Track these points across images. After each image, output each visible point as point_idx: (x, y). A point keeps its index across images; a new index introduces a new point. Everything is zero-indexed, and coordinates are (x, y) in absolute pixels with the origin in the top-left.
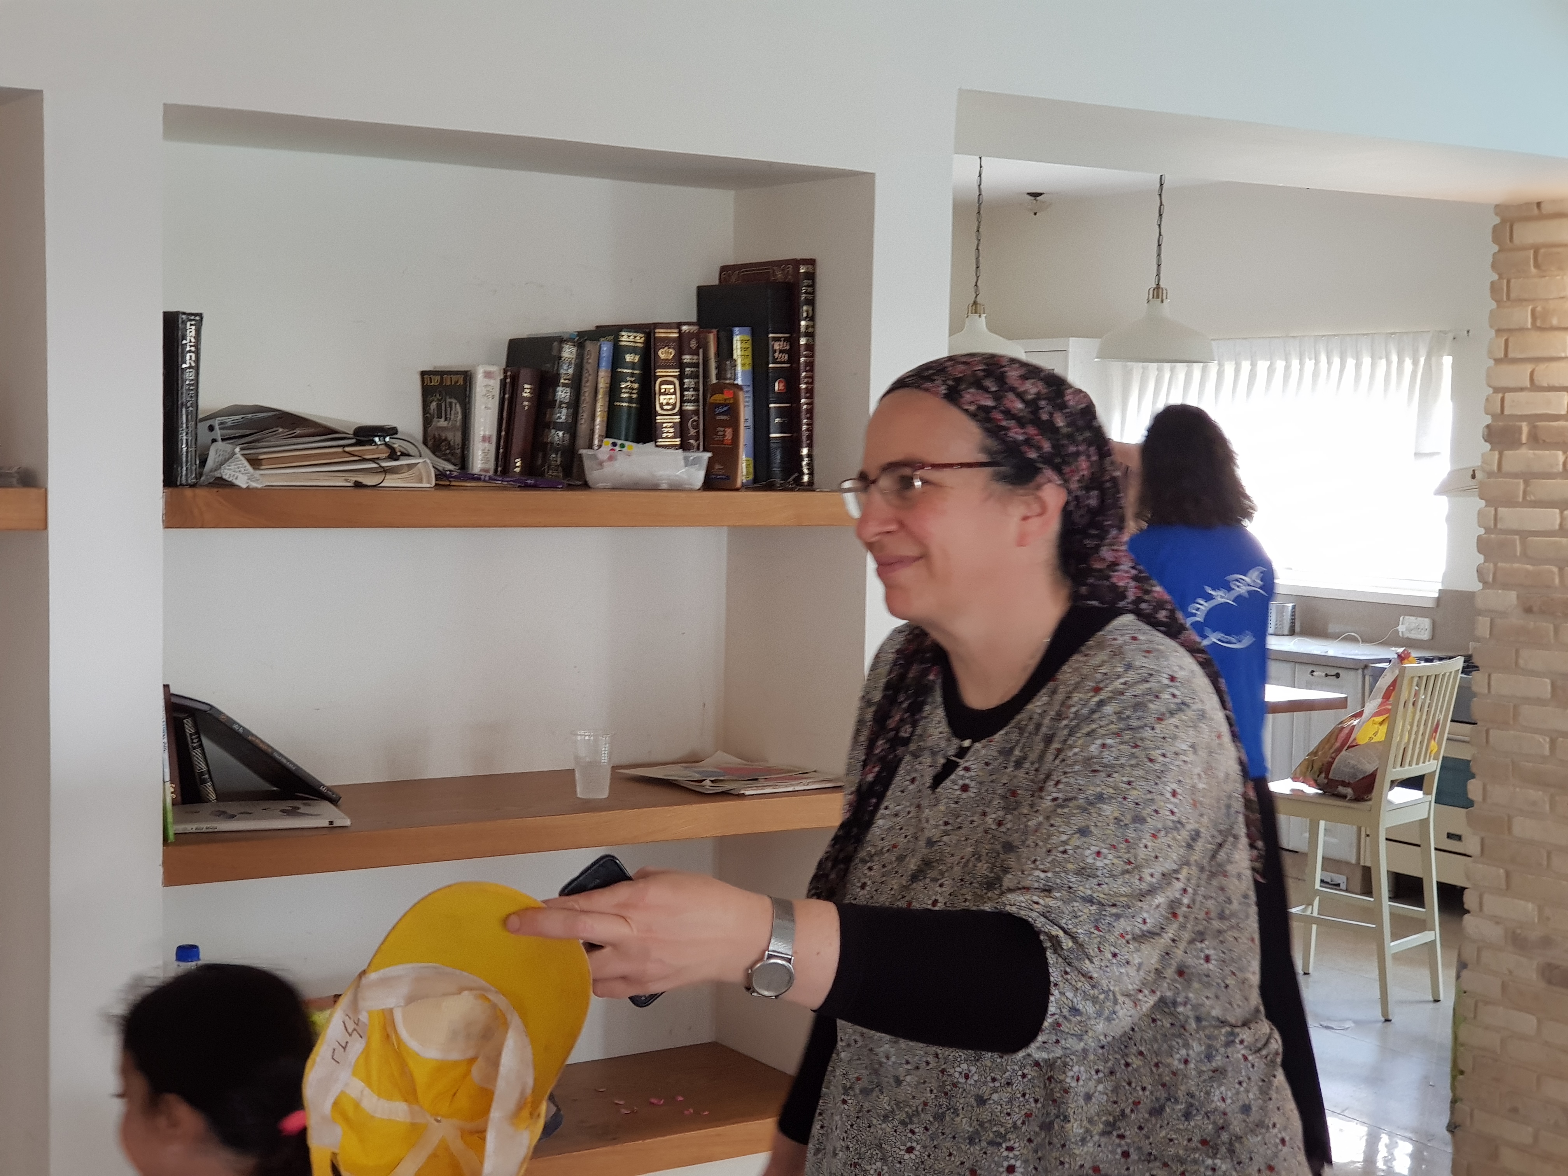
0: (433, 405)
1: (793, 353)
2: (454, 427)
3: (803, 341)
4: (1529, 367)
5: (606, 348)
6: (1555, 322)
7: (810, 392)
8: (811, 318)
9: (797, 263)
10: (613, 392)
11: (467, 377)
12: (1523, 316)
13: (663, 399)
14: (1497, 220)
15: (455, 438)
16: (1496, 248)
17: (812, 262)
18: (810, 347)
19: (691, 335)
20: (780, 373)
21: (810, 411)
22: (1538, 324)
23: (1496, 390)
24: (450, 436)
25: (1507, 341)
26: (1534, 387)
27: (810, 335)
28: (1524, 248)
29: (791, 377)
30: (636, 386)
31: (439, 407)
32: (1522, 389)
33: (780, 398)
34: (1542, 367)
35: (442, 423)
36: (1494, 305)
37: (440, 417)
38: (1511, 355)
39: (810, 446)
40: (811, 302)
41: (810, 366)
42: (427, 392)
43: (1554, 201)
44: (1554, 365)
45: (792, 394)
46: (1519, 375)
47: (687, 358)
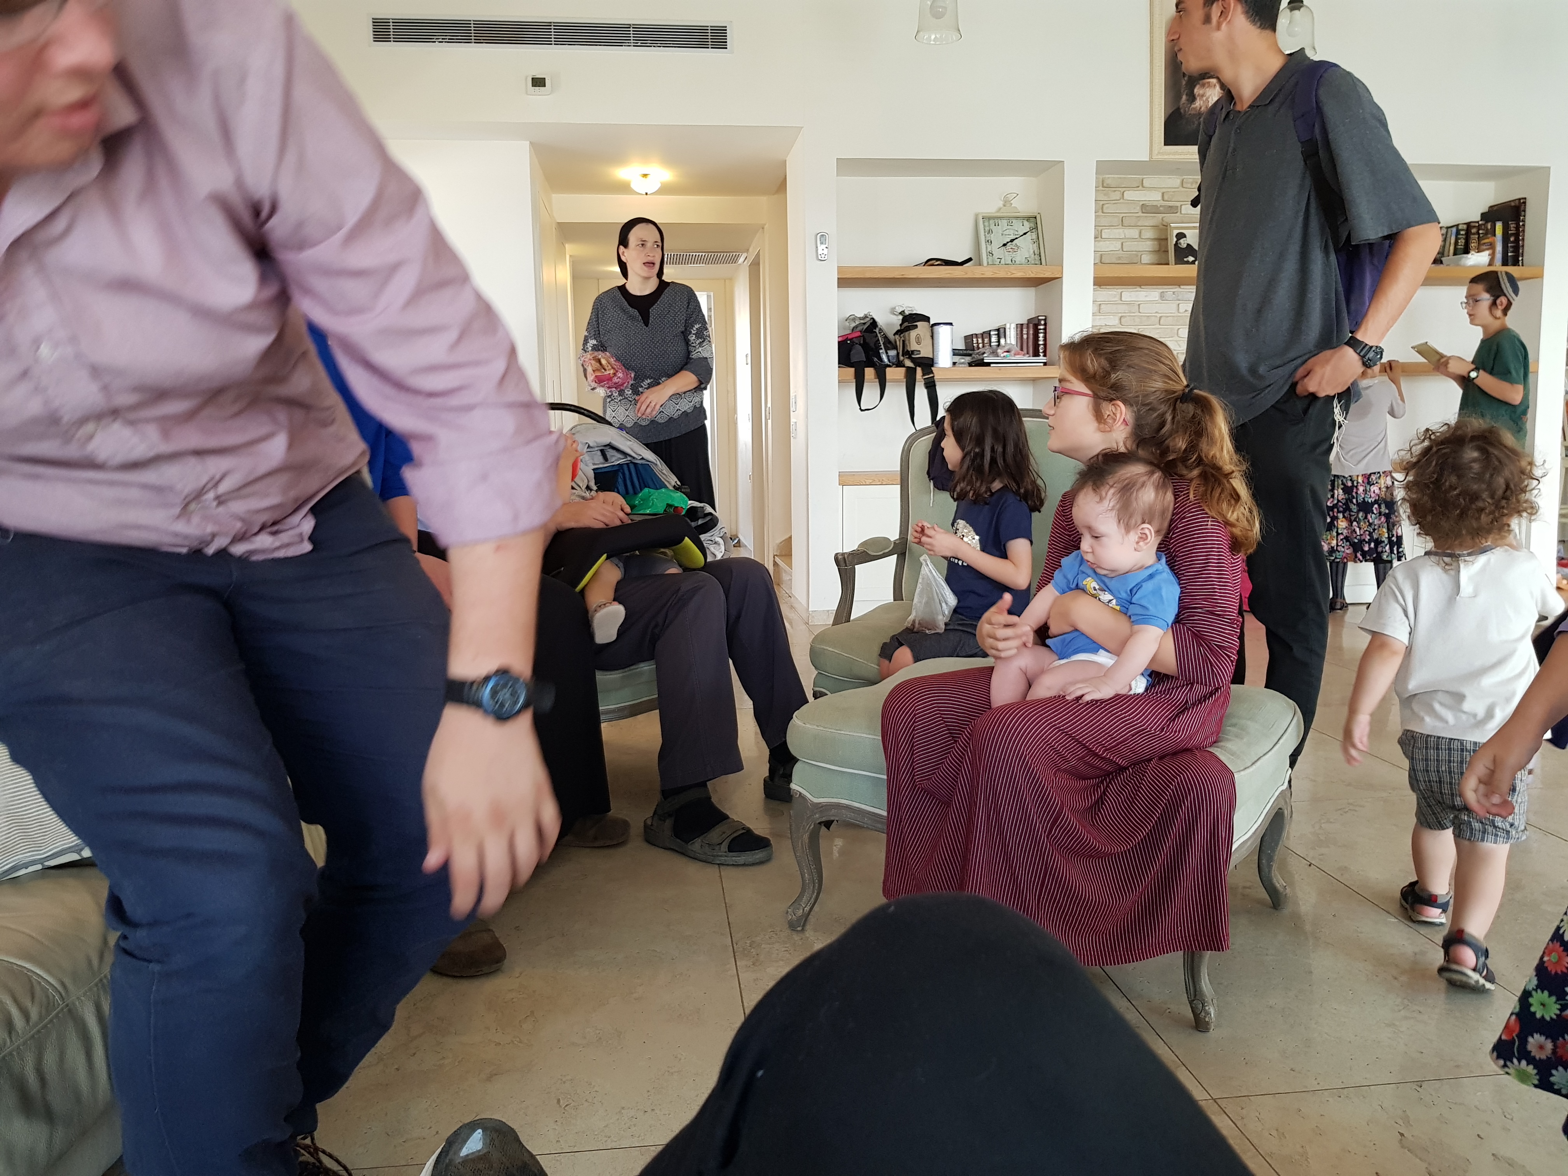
1: (1517, 228)
3: (1521, 224)
5: (1454, 230)
7: (1523, 239)
8: (1524, 216)
9: (1520, 199)
10: (1456, 243)
13: (1472, 245)
17: (1525, 198)
18: (1524, 225)
19: (1482, 224)
20: (1512, 234)
21: (1523, 246)
27: (1523, 221)
29: (1517, 235)
30: (1463, 241)
33: (1512, 242)
39: (1522, 256)
40: (1524, 211)
41: (1523, 231)
45: (1517, 240)
47: (1481, 232)
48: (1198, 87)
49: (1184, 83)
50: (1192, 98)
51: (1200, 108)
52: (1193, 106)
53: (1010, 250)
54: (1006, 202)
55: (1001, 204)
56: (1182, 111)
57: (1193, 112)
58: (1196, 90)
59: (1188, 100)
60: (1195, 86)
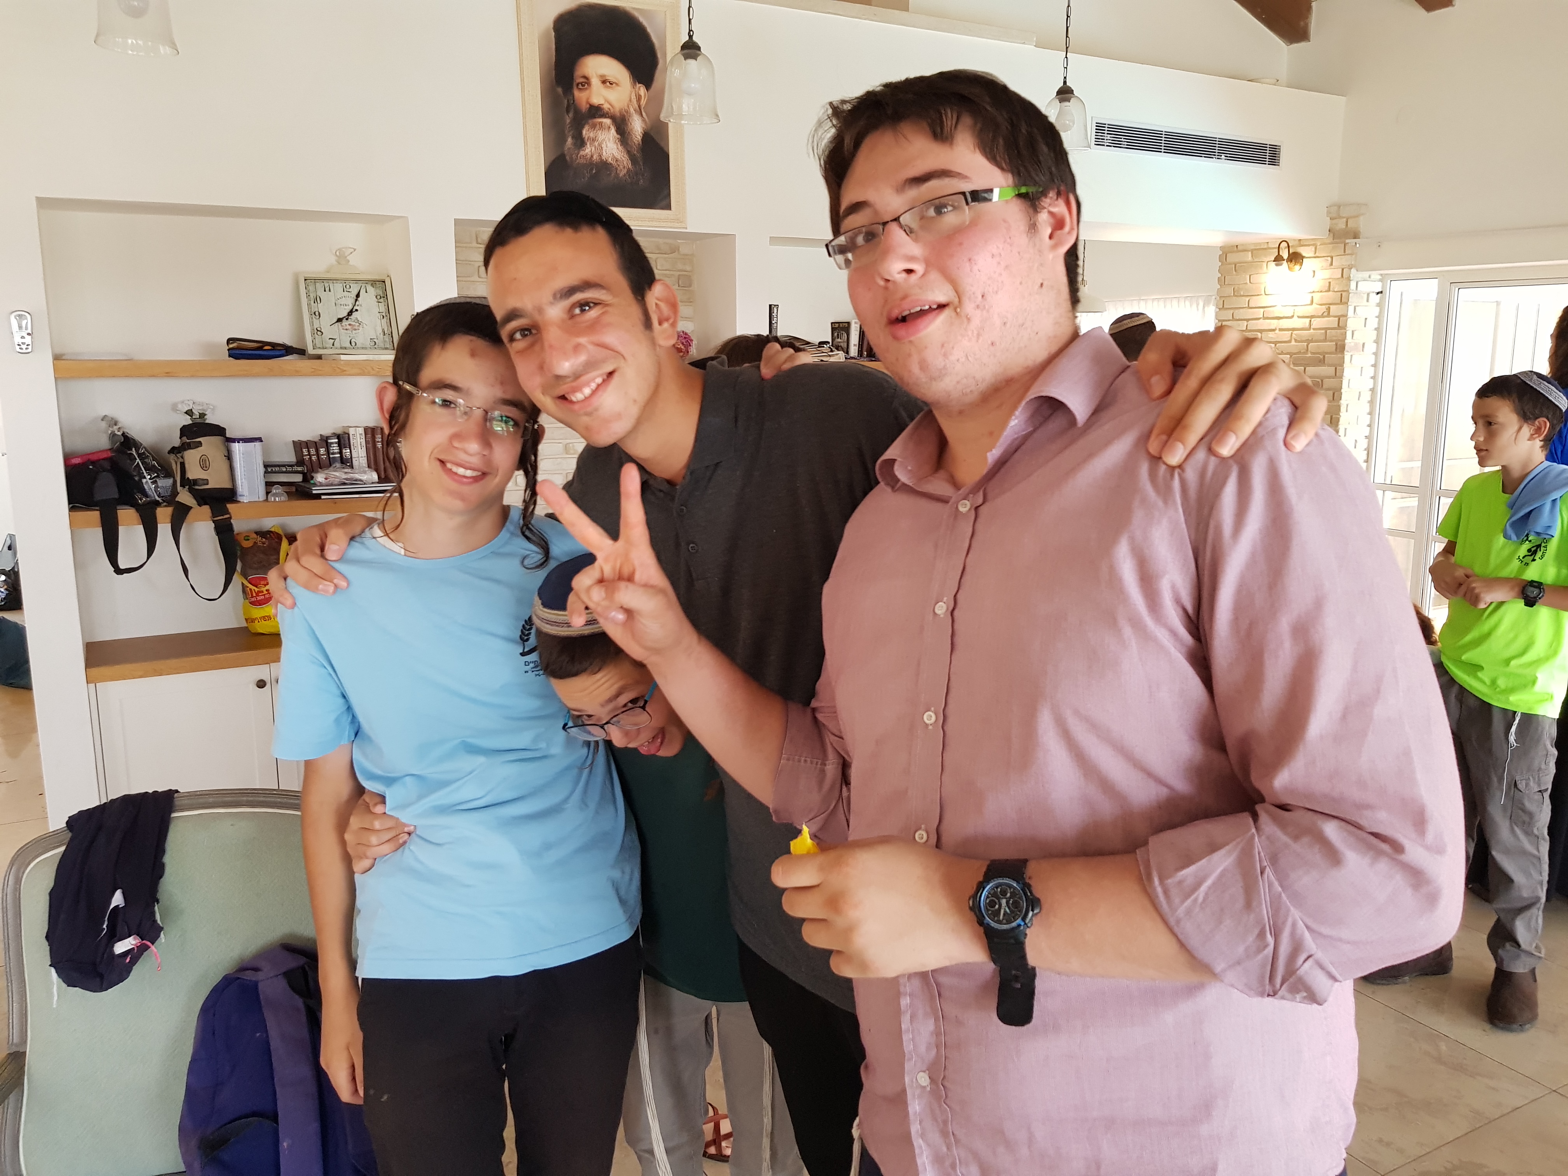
0: (836, 334)
2: (844, 342)
4: (1232, 311)
6: (1242, 293)
11: (849, 323)
12: (1229, 291)
14: (1221, 253)
15: (844, 345)
16: (1220, 264)
22: (1236, 294)
23: (1219, 321)
24: (842, 344)
25: (1223, 301)
26: (1233, 319)
28: (1230, 264)
31: (838, 335)
32: (1229, 320)
34: (1237, 311)
35: (839, 340)
36: (1219, 287)
37: (838, 338)
38: (1225, 307)
42: (833, 329)
43: (1243, 245)
44: (1241, 310)
46: (1228, 315)
48: (587, 127)
49: (568, 121)
50: (580, 142)
51: (592, 156)
52: (582, 153)
53: (348, 327)
54: (341, 257)
55: (333, 260)
56: (568, 158)
57: (582, 161)
58: (584, 132)
59: (575, 144)
60: (583, 127)
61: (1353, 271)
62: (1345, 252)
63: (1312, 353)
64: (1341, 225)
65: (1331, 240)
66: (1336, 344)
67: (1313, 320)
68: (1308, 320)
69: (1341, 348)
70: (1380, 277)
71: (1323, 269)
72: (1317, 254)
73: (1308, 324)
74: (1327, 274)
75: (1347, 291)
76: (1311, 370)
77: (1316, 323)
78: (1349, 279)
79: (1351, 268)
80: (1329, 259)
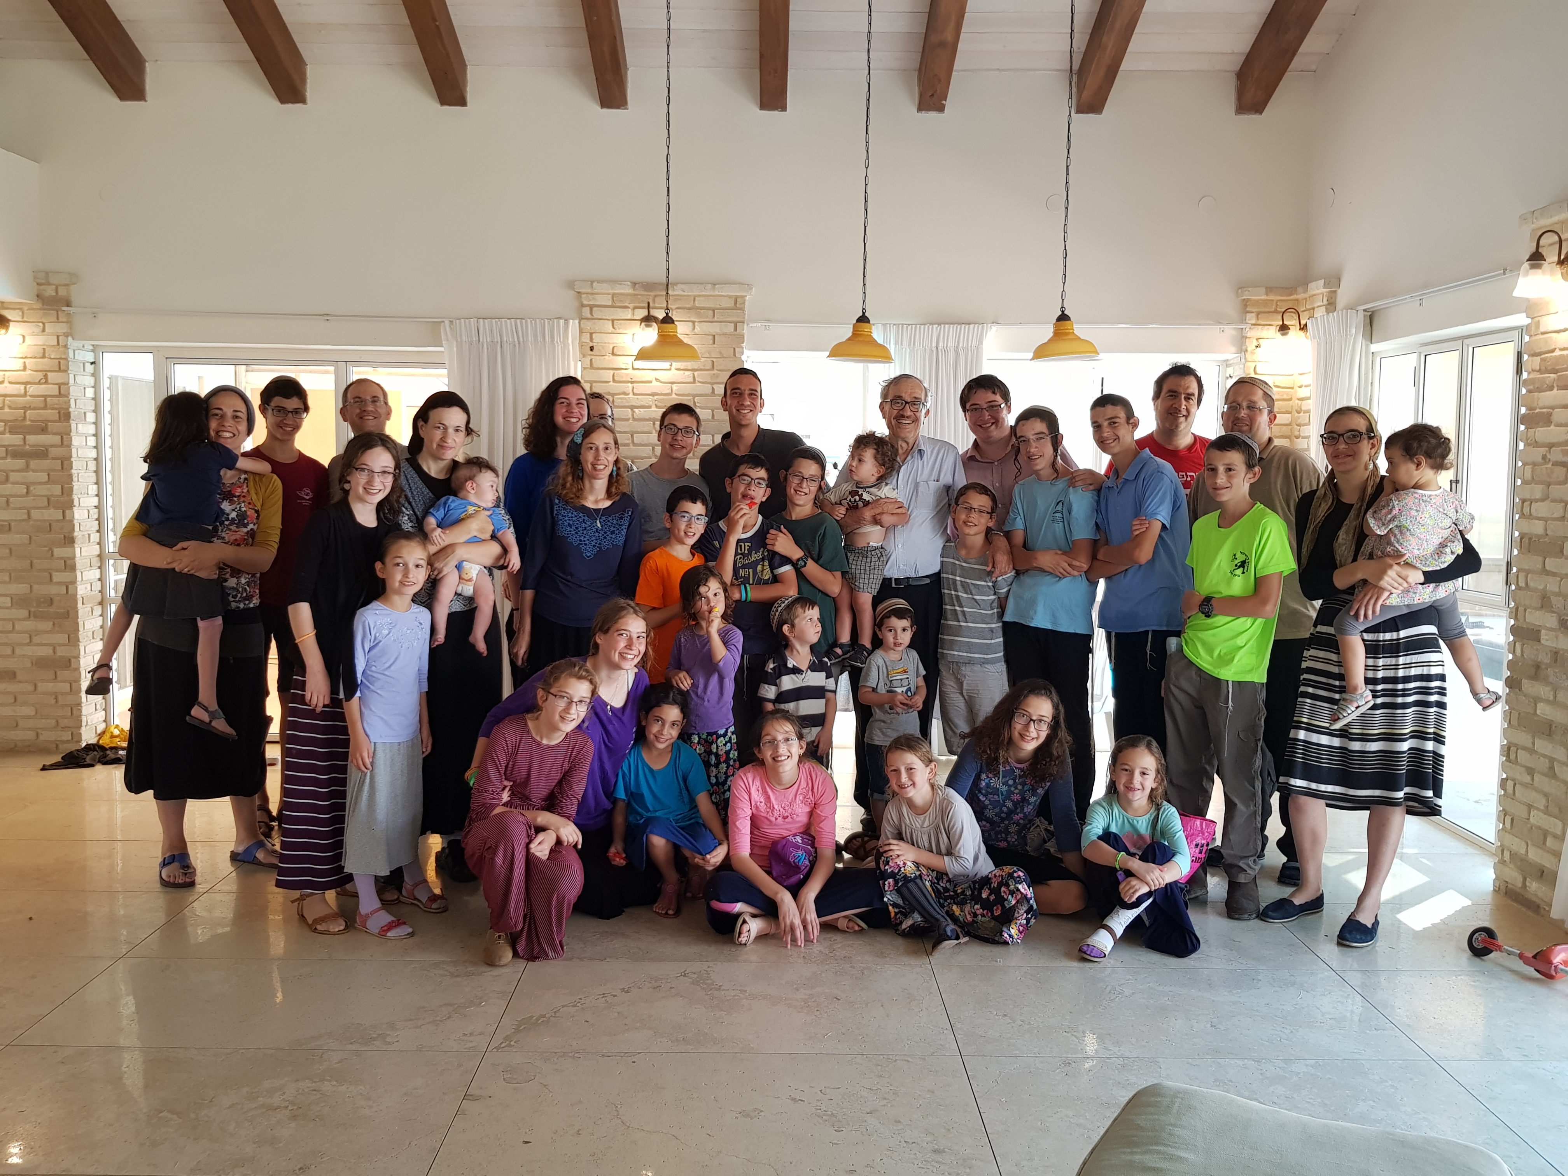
61: (70, 338)
62: (58, 319)
63: (32, 421)
64: (50, 291)
65: (39, 305)
66: (59, 413)
67: (28, 386)
68: (22, 387)
69: (65, 416)
70: (91, 348)
71: (33, 334)
72: (25, 319)
73: (23, 391)
74: (40, 340)
75: (66, 359)
76: (32, 439)
77: (32, 390)
78: (66, 346)
79: (67, 336)
80: (41, 324)
